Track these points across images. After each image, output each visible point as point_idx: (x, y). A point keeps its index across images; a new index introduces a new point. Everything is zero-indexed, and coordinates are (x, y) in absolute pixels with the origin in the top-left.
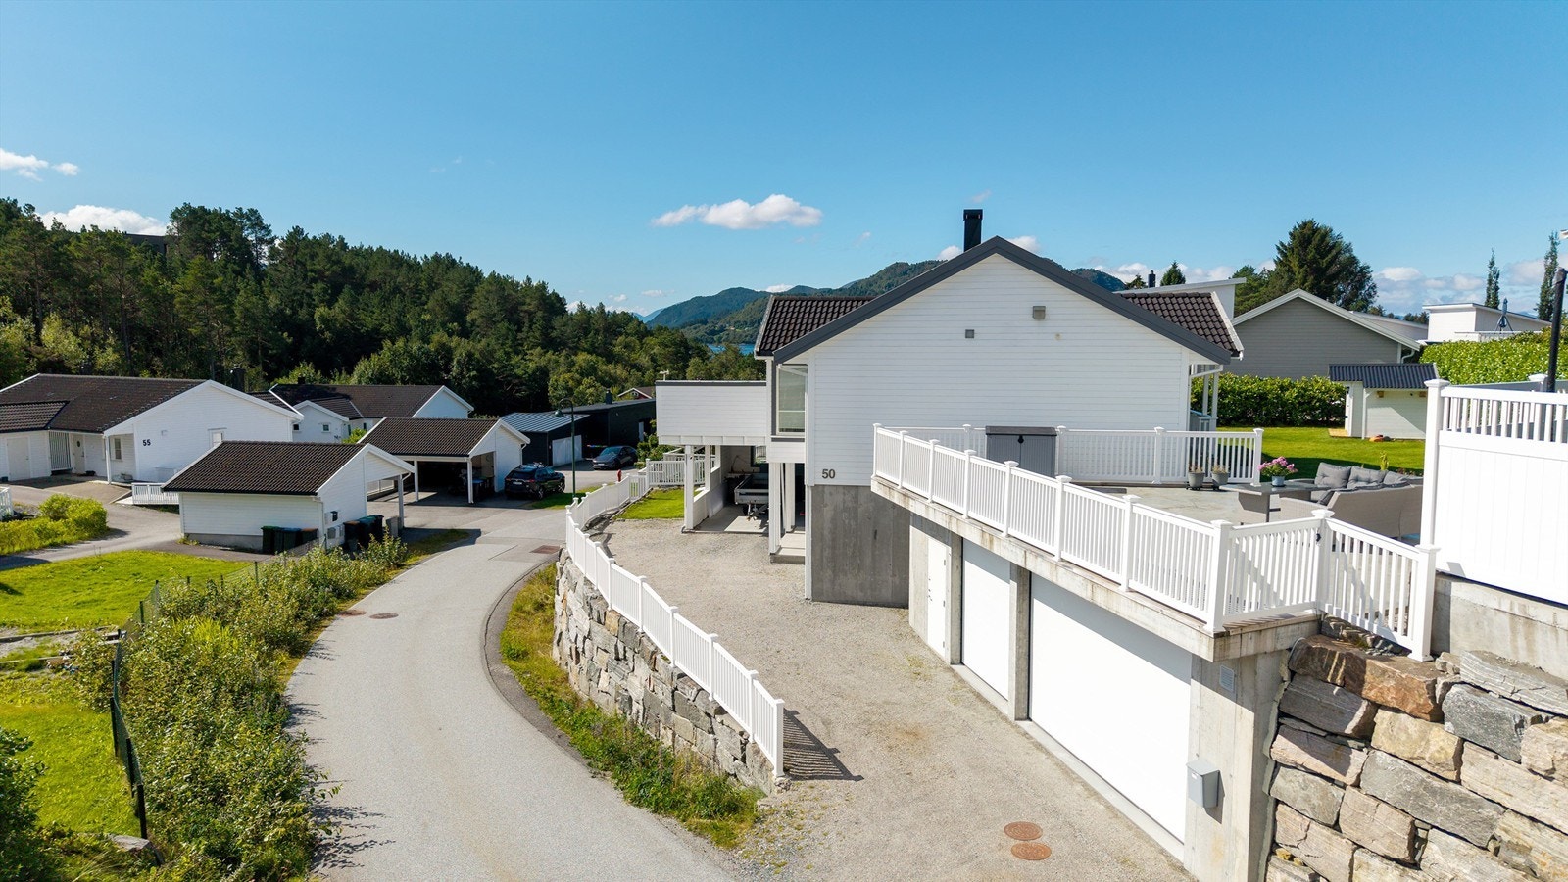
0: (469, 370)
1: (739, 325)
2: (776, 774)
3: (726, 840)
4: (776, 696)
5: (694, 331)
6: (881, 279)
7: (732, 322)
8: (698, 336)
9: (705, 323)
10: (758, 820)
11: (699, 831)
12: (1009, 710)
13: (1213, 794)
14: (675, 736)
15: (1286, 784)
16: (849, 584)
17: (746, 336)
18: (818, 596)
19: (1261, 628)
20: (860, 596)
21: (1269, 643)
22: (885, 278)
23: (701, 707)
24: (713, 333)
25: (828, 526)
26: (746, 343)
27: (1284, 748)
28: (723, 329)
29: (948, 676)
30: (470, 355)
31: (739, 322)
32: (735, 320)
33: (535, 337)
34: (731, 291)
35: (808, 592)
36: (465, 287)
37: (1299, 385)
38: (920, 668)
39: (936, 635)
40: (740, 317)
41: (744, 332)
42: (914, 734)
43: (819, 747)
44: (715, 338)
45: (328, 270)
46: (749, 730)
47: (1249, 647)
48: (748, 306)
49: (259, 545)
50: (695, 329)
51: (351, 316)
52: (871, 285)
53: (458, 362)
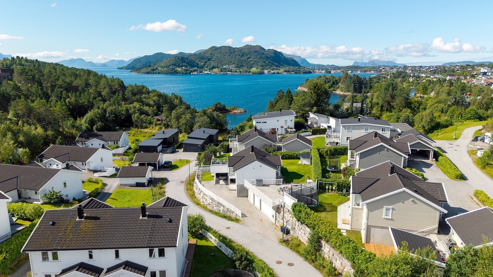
0: (112, 115)
1: (162, 67)
2: (241, 217)
3: (238, 223)
4: (240, 210)
5: (147, 69)
6: (208, 52)
7: (160, 66)
8: (148, 71)
9: (150, 66)
10: (241, 221)
11: (236, 222)
12: (259, 209)
13: (273, 216)
14: (228, 214)
15: (277, 215)
16: (241, 195)
17: (165, 71)
18: (238, 196)
19: (275, 206)
20: (242, 196)
21: (276, 207)
22: (209, 51)
23: (231, 211)
24: (154, 70)
25: (239, 189)
26: (165, 73)
27: (277, 213)
28: (157, 69)
29: (253, 206)
30: (112, 110)
31: (162, 66)
32: (161, 66)
33: (120, 97)
34: (157, 54)
35: (237, 196)
36: (96, 82)
37: (296, 153)
38: (250, 205)
39: (252, 202)
40: (162, 64)
41: (164, 70)
42: (251, 212)
43: (244, 214)
44: (155, 72)
45: (63, 85)
46: (237, 213)
47: (274, 207)
48: (165, 61)
49: (135, 185)
50: (147, 68)
51: (76, 101)
52: (205, 54)
53: (108, 112)
